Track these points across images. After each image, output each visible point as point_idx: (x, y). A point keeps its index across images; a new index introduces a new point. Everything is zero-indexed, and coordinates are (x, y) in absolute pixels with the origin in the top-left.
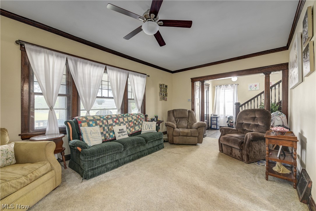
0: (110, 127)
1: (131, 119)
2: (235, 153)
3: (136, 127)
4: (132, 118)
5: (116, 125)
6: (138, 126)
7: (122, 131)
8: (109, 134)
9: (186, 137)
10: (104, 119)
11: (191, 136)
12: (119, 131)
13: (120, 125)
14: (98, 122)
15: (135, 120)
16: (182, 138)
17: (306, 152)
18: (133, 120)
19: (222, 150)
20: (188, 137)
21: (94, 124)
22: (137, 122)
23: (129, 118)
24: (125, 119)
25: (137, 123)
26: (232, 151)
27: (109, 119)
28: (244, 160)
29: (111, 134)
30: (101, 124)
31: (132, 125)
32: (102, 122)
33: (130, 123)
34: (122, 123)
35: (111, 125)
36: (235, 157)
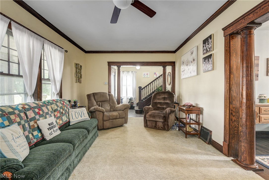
0: (32, 123)
1: (56, 107)
2: (158, 126)
3: (63, 117)
4: (58, 106)
5: (40, 119)
6: (65, 116)
7: (52, 126)
8: (32, 134)
9: (115, 120)
10: (20, 111)
11: (119, 118)
12: (49, 127)
13: (46, 118)
14: (12, 117)
15: (61, 108)
16: (112, 121)
17: (203, 116)
18: (59, 109)
19: (147, 126)
20: (117, 120)
21: (6, 123)
22: (63, 110)
23: (53, 106)
24: (49, 107)
25: (64, 112)
26: (156, 124)
27: (28, 110)
28: (166, 129)
29: (35, 133)
30: (18, 120)
31: (59, 115)
32: (19, 116)
33: (56, 113)
34: (47, 113)
35: (33, 119)
36: (159, 129)
